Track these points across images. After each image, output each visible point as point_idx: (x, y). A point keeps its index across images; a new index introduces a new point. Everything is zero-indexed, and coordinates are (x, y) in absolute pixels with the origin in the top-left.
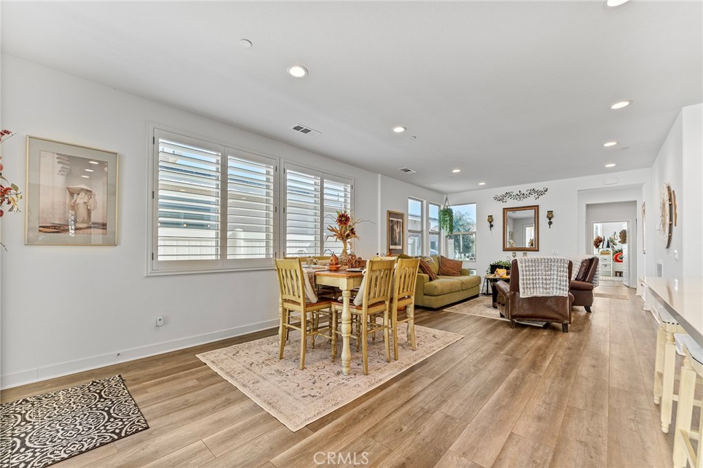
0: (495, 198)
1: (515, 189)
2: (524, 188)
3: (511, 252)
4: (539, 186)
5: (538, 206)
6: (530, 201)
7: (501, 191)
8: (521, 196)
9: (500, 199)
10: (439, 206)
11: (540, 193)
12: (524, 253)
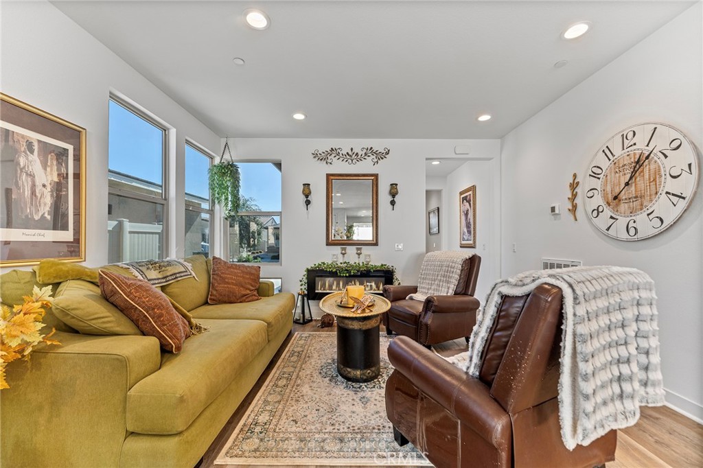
0: (315, 155)
1: (345, 145)
2: (359, 144)
3: (339, 247)
4: (379, 144)
5: (376, 176)
6: (366, 167)
7: (324, 145)
8: (352, 156)
9: (323, 157)
10: (212, 158)
11: (381, 156)
12: (358, 249)
